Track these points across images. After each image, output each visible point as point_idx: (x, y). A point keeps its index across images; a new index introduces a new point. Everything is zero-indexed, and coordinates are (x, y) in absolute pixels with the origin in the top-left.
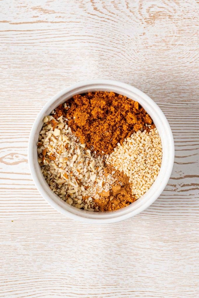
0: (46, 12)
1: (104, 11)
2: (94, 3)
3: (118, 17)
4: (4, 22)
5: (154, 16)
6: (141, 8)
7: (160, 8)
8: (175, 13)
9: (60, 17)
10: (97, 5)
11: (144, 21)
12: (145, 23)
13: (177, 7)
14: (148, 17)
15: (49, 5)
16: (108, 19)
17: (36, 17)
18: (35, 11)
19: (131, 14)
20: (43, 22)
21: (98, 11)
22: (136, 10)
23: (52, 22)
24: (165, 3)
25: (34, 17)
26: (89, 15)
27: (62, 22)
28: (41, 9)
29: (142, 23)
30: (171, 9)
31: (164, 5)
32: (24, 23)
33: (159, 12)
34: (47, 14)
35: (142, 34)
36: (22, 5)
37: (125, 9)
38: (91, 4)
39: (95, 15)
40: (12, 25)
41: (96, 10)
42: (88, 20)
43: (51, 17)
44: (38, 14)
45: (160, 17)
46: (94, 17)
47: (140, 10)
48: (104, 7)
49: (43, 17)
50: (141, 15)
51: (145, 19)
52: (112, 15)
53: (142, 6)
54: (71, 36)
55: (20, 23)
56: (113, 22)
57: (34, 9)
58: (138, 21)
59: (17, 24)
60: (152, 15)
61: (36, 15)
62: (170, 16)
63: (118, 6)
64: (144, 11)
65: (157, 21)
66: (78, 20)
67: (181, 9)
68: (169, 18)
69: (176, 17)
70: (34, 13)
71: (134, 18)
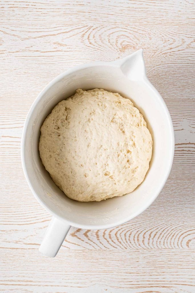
0: (61, 45)
1: (95, 44)
2: (89, 40)
3: (103, 48)
4: (37, 51)
5: (124, 47)
6: (117, 43)
7: (128, 42)
8: (137, 45)
9: (70, 48)
10: (91, 41)
11: (119, 50)
12: (120, 51)
13: (138, 42)
14: (121, 48)
15: (63, 41)
16: (98, 49)
17: (56, 48)
18: (55, 45)
19: (111, 46)
20: (60, 51)
21: (92, 44)
22: (114, 44)
23: (65, 51)
24: (131, 40)
25: (54, 48)
26: (87, 47)
27: (71, 51)
28: (59, 43)
29: (118, 52)
30: (134, 43)
31: (130, 41)
32: (48, 52)
33: (127, 45)
34: (62, 46)
35: (118, 58)
36: (47, 41)
37: (107, 43)
38: (88, 40)
39: (90, 47)
40: (42, 53)
41: (91, 44)
42: (86, 50)
43: (64, 48)
44: (57, 47)
45: (128, 48)
46: (90, 48)
47: (117, 44)
48: (95, 42)
49: (60, 48)
50: (117, 47)
51: (120, 49)
52: (100, 46)
53: (118, 42)
54: (76, 59)
55: (46, 52)
56: (101, 51)
57: (55, 43)
58: (116, 50)
59: (44, 52)
60: (123, 46)
61: (55, 47)
62: (134, 47)
63: (103, 41)
64: (119, 44)
65: (126, 50)
66: (80, 50)
67: (141, 43)
68: (134, 48)
69: (137, 48)
70: (55, 46)
71: (113, 48)
